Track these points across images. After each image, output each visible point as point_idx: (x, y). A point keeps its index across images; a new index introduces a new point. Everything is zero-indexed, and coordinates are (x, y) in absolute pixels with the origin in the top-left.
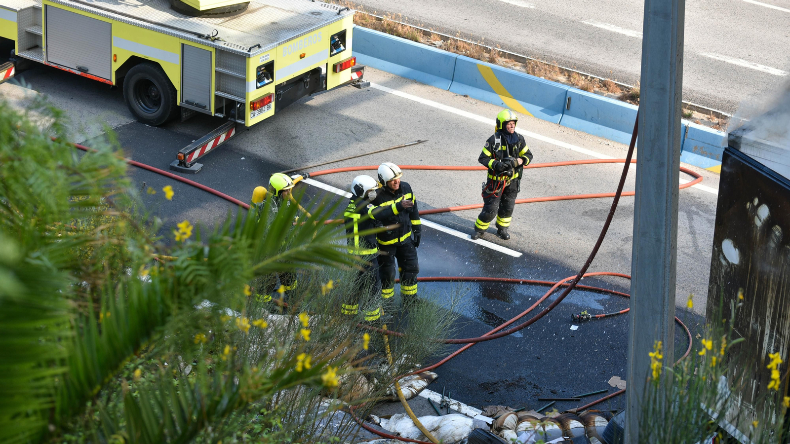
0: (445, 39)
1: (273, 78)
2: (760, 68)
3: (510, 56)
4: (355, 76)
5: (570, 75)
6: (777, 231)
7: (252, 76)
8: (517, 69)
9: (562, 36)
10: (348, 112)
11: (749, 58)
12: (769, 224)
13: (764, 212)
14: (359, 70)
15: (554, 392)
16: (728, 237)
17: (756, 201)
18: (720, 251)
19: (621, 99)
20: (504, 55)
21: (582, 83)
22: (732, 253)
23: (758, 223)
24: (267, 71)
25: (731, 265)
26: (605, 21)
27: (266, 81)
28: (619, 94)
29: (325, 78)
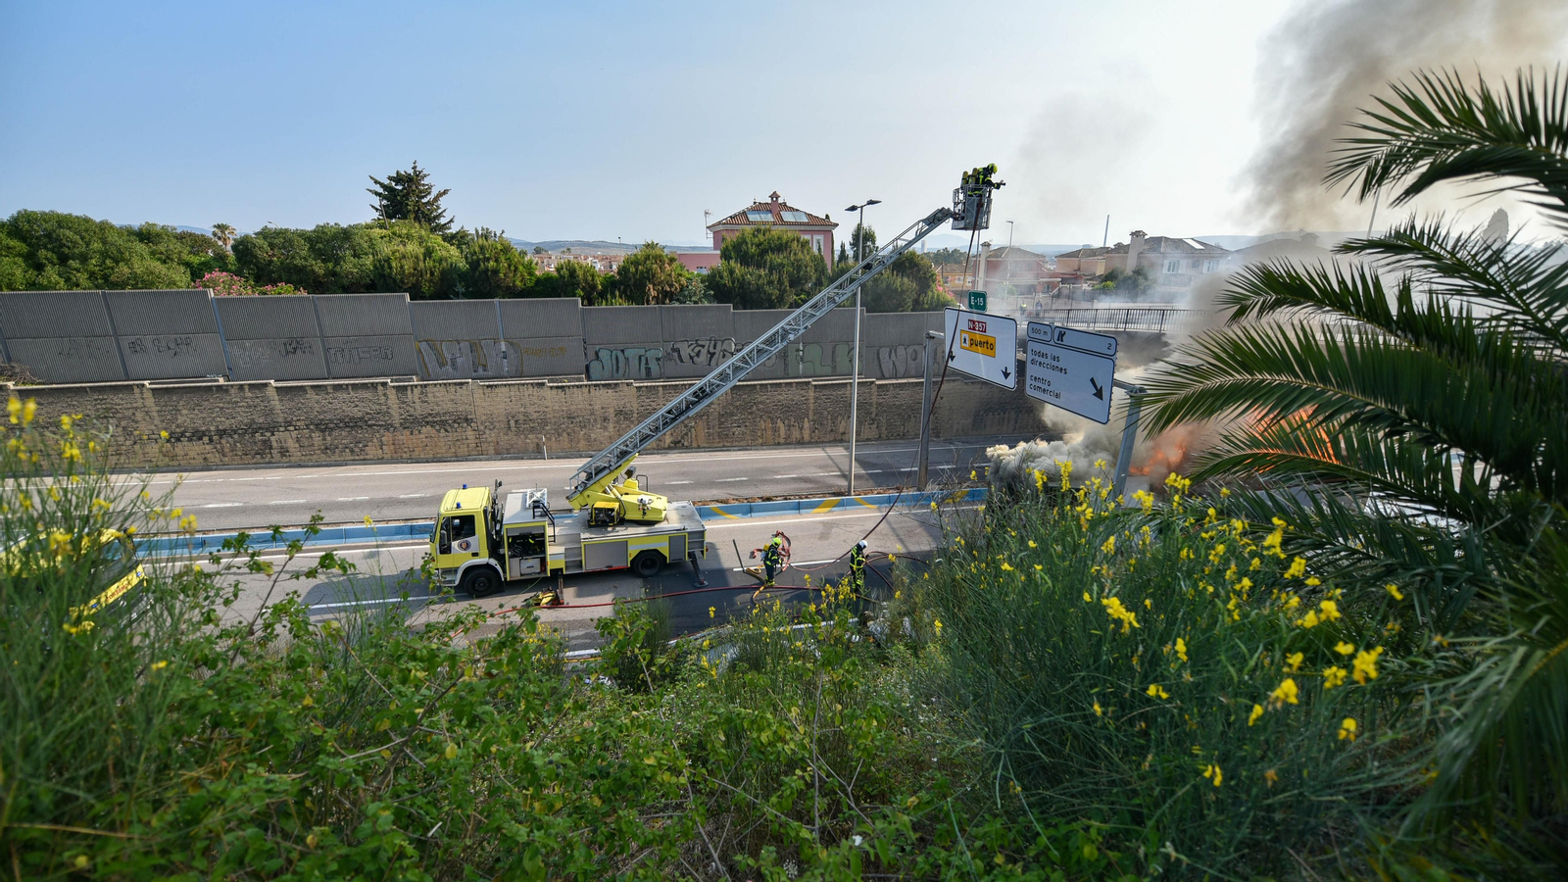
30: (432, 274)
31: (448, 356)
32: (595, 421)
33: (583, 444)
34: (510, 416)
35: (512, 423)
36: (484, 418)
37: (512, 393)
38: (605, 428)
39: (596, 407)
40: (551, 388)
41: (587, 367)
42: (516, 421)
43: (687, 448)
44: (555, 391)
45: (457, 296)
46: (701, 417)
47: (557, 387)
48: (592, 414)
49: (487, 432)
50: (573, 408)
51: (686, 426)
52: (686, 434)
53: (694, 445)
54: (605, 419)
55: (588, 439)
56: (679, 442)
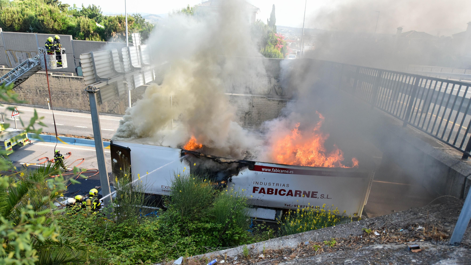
0: (47, 133)
1: (11, 145)
2: (109, 130)
3: (61, 134)
4: (29, 142)
5: (74, 136)
6: (123, 155)
7: (6, 145)
8: (63, 136)
9: (71, 129)
10: (26, 149)
11: (107, 128)
12: (122, 155)
13: (120, 153)
14: (30, 141)
15: (85, 191)
16: (114, 158)
17: (118, 151)
18: (113, 161)
19: (86, 139)
20: (60, 134)
21: (77, 137)
22: (115, 161)
23: (119, 155)
24: (9, 144)
25: (115, 163)
26: (78, 126)
27: (10, 146)
28: (85, 138)
29: (23, 143)
30: (19, 20)
31: (18, 58)
32: (73, 95)
33: (68, 105)
34: (37, 88)
35: (38, 91)
36: (26, 87)
37: (37, 77)
38: (78, 99)
39: (73, 88)
40: (53, 76)
41: (76, 69)
42: (40, 91)
43: (116, 114)
44: (55, 79)
45: (30, 31)
46: (122, 99)
47: (56, 77)
48: (71, 91)
49: (29, 94)
50: (63, 87)
51: (115, 103)
52: (115, 107)
53: (120, 113)
54: (77, 95)
55: (71, 103)
56: (112, 110)
